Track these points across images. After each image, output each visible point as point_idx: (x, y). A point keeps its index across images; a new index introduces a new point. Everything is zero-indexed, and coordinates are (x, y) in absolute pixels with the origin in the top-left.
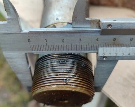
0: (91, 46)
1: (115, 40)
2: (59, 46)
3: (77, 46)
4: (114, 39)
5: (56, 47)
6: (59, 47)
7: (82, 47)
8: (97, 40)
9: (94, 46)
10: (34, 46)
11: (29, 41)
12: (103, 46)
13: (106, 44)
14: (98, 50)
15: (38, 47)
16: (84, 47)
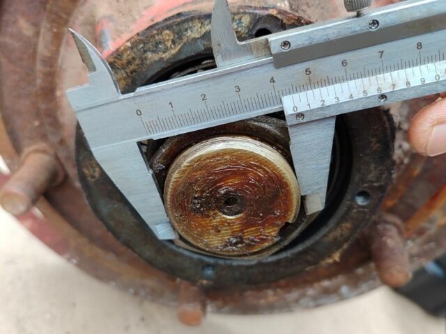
0: (263, 96)
1: (310, 72)
2: (200, 112)
3: (236, 103)
4: (306, 71)
5: (194, 116)
7: (247, 103)
8: (272, 80)
9: (270, 96)
10: (152, 123)
11: (139, 113)
12: (288, 91)
13: (294, 87)
14: (281, 103)
15: (159, 123)
16: (250, 102)
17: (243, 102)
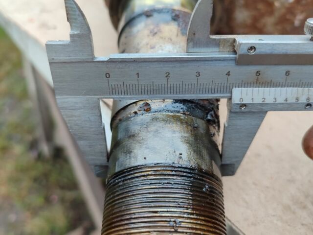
0: (217, 84)
1: (260, 74)
2: (160, 85)
3: (193, 85)
4: (257, 73)
5: (155, 88)
6: (160, 88)
7: (202, 87)
8: (228, 74)
9: (223, 85)
10: (116, 86)
11: (108, 76)
12: (237, 85)
13: (243, 82)
15: (122, 88)
16: (205, 87)
17: (199, 85)
